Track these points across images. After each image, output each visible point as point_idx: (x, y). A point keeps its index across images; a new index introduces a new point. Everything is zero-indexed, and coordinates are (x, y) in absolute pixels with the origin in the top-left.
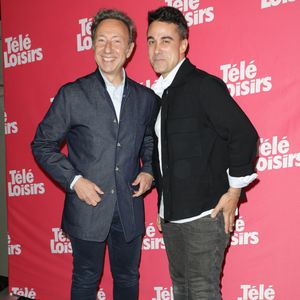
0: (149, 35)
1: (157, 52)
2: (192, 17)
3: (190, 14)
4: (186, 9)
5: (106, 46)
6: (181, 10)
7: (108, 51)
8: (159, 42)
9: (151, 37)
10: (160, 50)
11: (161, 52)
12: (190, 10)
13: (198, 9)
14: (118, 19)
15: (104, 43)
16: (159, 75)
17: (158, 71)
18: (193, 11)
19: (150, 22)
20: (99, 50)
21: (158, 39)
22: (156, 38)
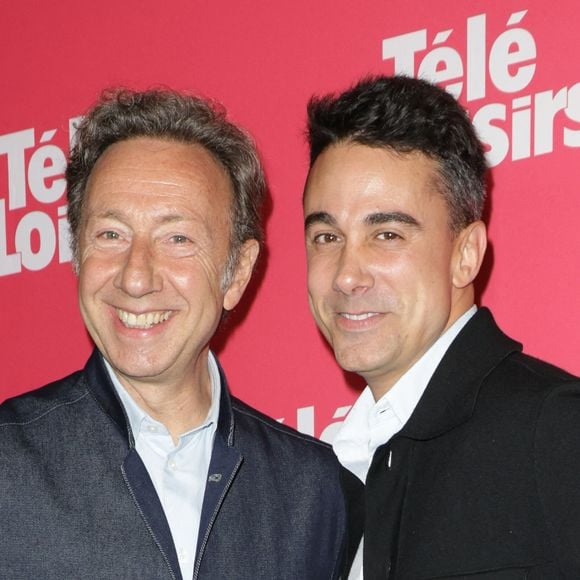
0: (314, 206)
1: (348, 281)
2: (506, 125)
3: (498, 111)
4: (476, 92)
5: (127, 261)
6: (454, 90)
7: (136, 283)
8: (355, 236)
9: (320, 216)
10: (360, 274)
11: (366, 284)
12: (493, 95)
13: (532, 90)
14: (185, 135)
15: (118, 247)
16: (356, 382)
17: (351, 364)
18: (506, 99)
19: (318, 146)
20: (98, 276)
21: (352, 222)
22: (343, 217)
